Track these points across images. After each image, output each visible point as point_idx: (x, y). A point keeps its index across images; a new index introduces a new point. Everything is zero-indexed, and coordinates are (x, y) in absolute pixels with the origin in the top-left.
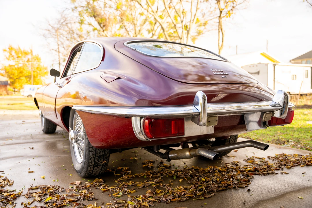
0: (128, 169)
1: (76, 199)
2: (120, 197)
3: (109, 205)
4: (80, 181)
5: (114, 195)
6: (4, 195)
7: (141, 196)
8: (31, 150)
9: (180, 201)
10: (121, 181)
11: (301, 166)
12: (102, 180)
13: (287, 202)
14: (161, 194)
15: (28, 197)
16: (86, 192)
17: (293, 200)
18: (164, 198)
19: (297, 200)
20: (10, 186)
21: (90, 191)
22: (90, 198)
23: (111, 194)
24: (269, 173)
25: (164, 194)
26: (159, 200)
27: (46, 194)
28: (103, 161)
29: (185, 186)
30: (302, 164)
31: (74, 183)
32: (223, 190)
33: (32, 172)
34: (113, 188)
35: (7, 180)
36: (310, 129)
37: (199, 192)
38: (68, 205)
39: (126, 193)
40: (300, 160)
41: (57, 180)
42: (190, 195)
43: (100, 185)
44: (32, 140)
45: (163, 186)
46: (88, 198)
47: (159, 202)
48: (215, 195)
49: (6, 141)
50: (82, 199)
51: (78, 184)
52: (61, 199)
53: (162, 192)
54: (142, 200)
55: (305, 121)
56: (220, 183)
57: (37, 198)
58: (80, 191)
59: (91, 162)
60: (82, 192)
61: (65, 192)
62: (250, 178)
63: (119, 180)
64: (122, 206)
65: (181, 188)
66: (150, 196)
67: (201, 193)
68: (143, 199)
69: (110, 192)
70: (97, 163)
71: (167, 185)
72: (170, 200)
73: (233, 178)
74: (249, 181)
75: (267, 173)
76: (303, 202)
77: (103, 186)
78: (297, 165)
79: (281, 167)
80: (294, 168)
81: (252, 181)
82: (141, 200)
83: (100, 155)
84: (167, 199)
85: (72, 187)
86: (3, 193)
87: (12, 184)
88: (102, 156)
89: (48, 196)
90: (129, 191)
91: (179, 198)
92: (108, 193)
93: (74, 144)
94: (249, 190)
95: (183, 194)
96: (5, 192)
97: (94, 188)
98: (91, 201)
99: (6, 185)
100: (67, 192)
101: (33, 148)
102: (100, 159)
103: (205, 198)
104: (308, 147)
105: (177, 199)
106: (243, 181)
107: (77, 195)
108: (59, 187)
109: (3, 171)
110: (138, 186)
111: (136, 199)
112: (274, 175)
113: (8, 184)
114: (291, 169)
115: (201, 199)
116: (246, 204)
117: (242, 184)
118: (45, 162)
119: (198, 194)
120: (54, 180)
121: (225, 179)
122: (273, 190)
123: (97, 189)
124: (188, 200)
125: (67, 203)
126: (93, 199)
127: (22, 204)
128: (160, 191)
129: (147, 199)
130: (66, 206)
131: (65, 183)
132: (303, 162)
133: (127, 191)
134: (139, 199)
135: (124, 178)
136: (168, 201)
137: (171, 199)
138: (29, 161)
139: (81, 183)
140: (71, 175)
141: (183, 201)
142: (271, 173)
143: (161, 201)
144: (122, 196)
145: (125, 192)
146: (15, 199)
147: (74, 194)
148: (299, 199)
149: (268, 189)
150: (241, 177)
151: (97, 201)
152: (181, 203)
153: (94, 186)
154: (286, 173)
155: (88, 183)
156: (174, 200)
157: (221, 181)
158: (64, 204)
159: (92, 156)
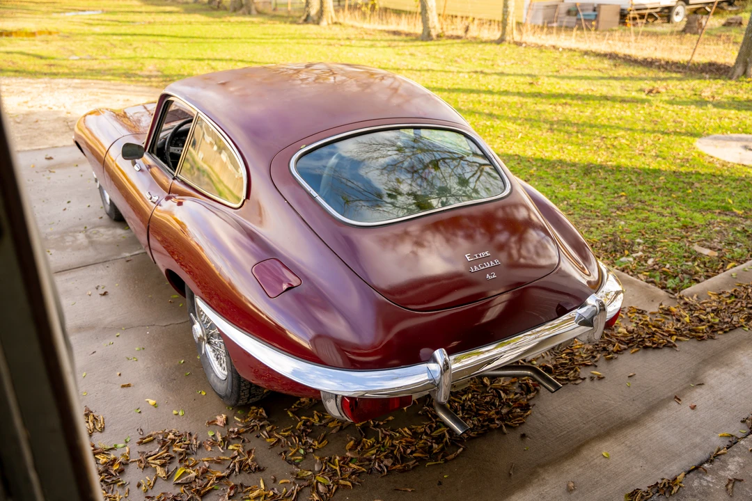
1: (228, 471)
2: (301, 460)
3: (285, 483)
4: (224, 416)
5: (292, 456)
6: (101, 462)
7: (338, 458)
8: (103, 297)
9: (403, 471)
10: (297, 413)
11: (633, 351)
12: (264, 414)
13: (581, 470)
14: (372, 452)
15: (143, 465)
16: (241, 450)
17: (592, 463)
18: (377, 464)
19: (598, 463)
20: (101, 432)
21: (249, 447)
22: (250, 468)
23: (285, 452)
24: (568, 380)
25: (377, 451)
26: (367, 467)
27: (172, 458)
29: (413, 427)
30: (635, 346)
31: (214, 421)
32: (479, 436)
33: (129, 386)
34: (286, 434)
35: (91, 418)
36: (693, 179)
37: (437, 446)
38: (216, 487)
39: (311, 450)
40: (635, 332)
41: (181, 413)
42: (420, 455)
43: (263, 427)
45: (375, 426)
46: (247, 467)
47: (368, 473)
48: (464, 449)
50: (237, 470)
51: (221, 425)
52: (202, 473)
53: (372, 446)
54: (340, 470)
55: (691, 139)
56: (477, 414)
57: (161, 472)
58: (231, 447)
59: (244, 395)
60: (233, 450)
61: (204, 450)
62: (532, 395)
63: (295, 407)
64: (307, 486)
65: (405, 432)
66: (352, 456)
67: (441, 446)
68: (341, 467)
69: (282, 446)
70: (254, 394)
71: (382, 423)
72: (387, 467)
73: (500, 396)
74: (526, 408)
75: (565, 380)
76: (608, 468)
77: (268, 428)
78: (625, 349)
79: (594, 357)
80: (620, 356)
81: (534, 405)
82: (338, 468)
84: (381, 465)
85: (213, 436)
86: (97, 456)
87: (104, 427)
89: (176, 463)
90: (315, 446)
91: (402, 463)
92: (279, 449)
93: (205, 348)
94: (523, 436)
95: (409, 451)
96: (99, 454)
97: (253, 434)
98: (253, 474)
99: (93, 429)
100: (207, 449)
102: (260, 388)
103: (446, 461)
104: (668, 266)
105: (399, 466)
106: (518, 407)
107: (226, 458)
108: (190, 434)
110: (330, 428)
111: (329, 466)
112: (577, 384)
113: (97, 428)
114: (614, 362)
115: (439, 462)
116: (513, 477)
117: (514, 418)
118: (144, 349)
119: (434, 452)
120: (175, 412)
121: (487, 403)
122: (565, 432)
123: (258, 437)
124: (417, 466)
125: (214, 483)
126: (255, 469)
127: (139, 485)
128: (370, 442)
129: (347, 464)
130: (213, 489)
131: (197, 420)
132: (639, 340)
133: (312, 445)
134: (334, 467)
135: (304, 402)
136: (384, 471)
137: (389, 465)
138: (112, 346)
139: (227, 419)
140: (204, 393)
141: (408, 471)
142: (571, 379)
143: (370, 471)
144: (305, 456)
145: (310, 448)
146: (121, 472)
147: (222, 457)
148: (603, 460)
149: (558, 430)
150: (516, 394)
151: (263, 474)
152: (406, 473)
153: (252, 430)
154: (600, 378)
155: (239, 420)
156: (394, 468)
157: (478, 407)
158: (209, 487)
159: (244, 388)
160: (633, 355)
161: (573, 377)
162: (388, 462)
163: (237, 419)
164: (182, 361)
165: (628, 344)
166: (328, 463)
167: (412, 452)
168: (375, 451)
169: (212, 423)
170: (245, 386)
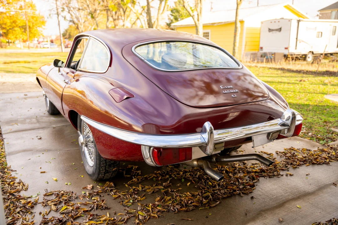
0: (137, 167)
1: (90, 209)
2: (131, 205)
3: (121, 215)
4: (91, 185)
5: (125, 203)
6: (22, 203)
7: (151, 204)
8: (39, 140)
9: (187, 211)
10: (131, 185)
11: (307, 165)
12: (113, 185)
13: (286, 213)
14: (170, 202)
15: (44, 205)
16: (99, 200)
17: (291, 210)
18: (172, 207)
19: (295, 210)
20: (25, 190)
21: (103, 198)
22: (102, 207)
23: (122, 202)
24: (274, 175)
25: (172, 202)
26: (167, 209)
27: (61, 202)
28: (114, 168)
29: (192, 192)
30: (308, 163)
31: (86, 187)
32: (228, 197)
33: (44, 172)
34: (124, 194)
35: (21, 184)
36: (326, 107)
37: (205, 200)
38: (82, 215)
40: (307, 157)
41: (69, 184)
42: (196, 204)
43: (111, 190)
44: (37, 125)
45: (171, 191)
46: (101, 207)
47: (167, 212)
48: (220, 203)
49: (11, 125)
50: (95, 208)
51: (90, 189)
52: (76, 209)
53: (170, 200)
54: (152, 210)
55: (322, 95)
56: (226, 188)
57: (54, 208)
58: (93, 198)
59: (102, 170)
60: (94, 199)
61: (79, 199)
62: (255, 181)
63: (129, 183)
64: (133, 217)
65: (188, 194)
66: (159, 204)
67: (207, 200)
68: (152, 209)
69: (121, 199)
70: (108, 170)
71: (175, 190)
72: (177, 209)
73: (238, 181)
74: (253, 186)
75: (273, 175)
76: (301, 213)
77: (114, 191)
78: (303, 164)
79: (287, 167)
80: (300, 167)
81: (257, 185)
82: (150, 209)
83: (111, 163)
84: (175, 208)
85: (85, 193)
86: (20, 200)
87: (27, 189)
88: (112, 164)
89: (63, 204)
90: (139, 199)
91: (186, 207)
92: (119, 200)
93: (84, 149)
94: (252, 198)
95: (190, 202)
96: (22, 199)
97: (106, 193)
98: (103, 211)
99: (21, 189)
100: (80, 199)
101: (40, 139)
102: (111, 167)
103: (210, 207)
104: (319, 135)
105: (184, 208)
106: (248, 186)
107: (90, 203)
108: (72, 192)
109: (16, 171)
110: (147, 192)
111: (146, 208)
112: (279, 177)
113: (24, 188)
114: (297, 169)
115: (206, 208)
116: (248, 215)
117: (247, 190)
118: (55, 159)
119: (204, 203)
120: (66, 183)
121: (231, 183)
122: (275, 197)
123: (108, 195)
124: (194, 209)
125: (82, 213)
126: (105, 208)
127: (40, 213)
128: (168, 198)
129: (156, 207)
130: (81, 216)
131: (77, 187)
132: (309, 160)
133: (137, 198)
134: (148, 208)
135: (134, 181)
136: (176, 211)
137: (179, 208)
138: (39, 157)
139: (93, 187)
140: (82, 176)
141: (190, 211)
142: (276, 175)
143: (169, 211)
144: (133, 203)
145: (136, 200)
146: (32, 207)
147: (88, 202)
148: (298, 209)
149: (271, 196)
150: (247, 180)
151: (109, 210)
152: (187, 213)
153: (106, 192)
154: (291, 175)
155: (99, 187)
156: (181, 209)
157: (227, 185)
158: (79, 215)
159: (102, 165)
160: (307, 167)
161: (277, 174)
162: (178, 207)
163: (98, 187)
164: (74, 164)
165: (303, 162)
166: (145, 207)
167: (191, 203)
168: (171, 202)
169: (85, 188)
170: (103, 164)
